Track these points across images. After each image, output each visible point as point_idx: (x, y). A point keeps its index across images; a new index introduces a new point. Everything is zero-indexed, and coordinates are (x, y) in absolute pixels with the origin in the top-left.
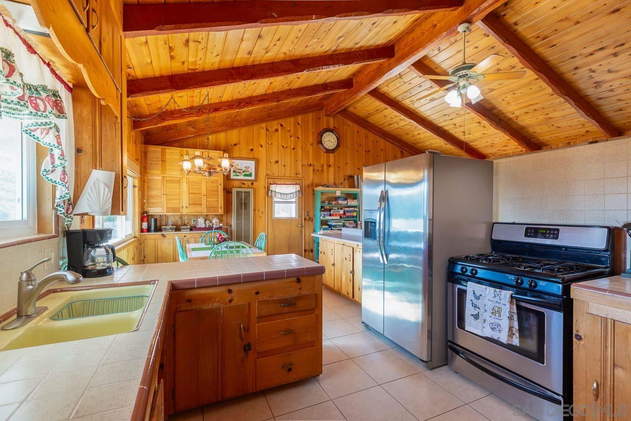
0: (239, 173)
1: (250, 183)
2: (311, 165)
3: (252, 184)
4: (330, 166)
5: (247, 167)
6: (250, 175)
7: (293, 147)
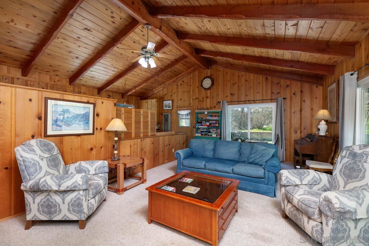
0: (167, 106)
1: (170, 111)
2: (197, 99)
3: (171, 111)
4: (208, 97)
5: (169, 104)
6: (170, 107)
7: (188, 91)
